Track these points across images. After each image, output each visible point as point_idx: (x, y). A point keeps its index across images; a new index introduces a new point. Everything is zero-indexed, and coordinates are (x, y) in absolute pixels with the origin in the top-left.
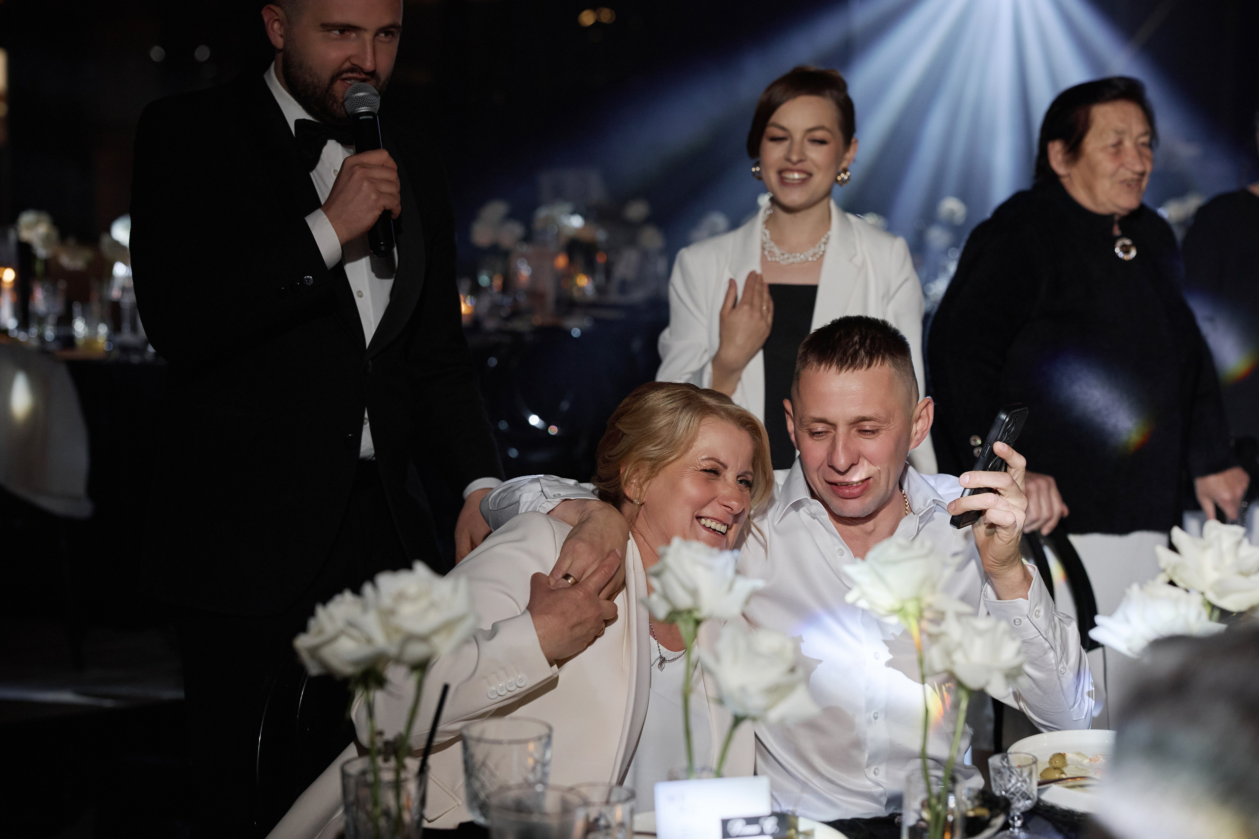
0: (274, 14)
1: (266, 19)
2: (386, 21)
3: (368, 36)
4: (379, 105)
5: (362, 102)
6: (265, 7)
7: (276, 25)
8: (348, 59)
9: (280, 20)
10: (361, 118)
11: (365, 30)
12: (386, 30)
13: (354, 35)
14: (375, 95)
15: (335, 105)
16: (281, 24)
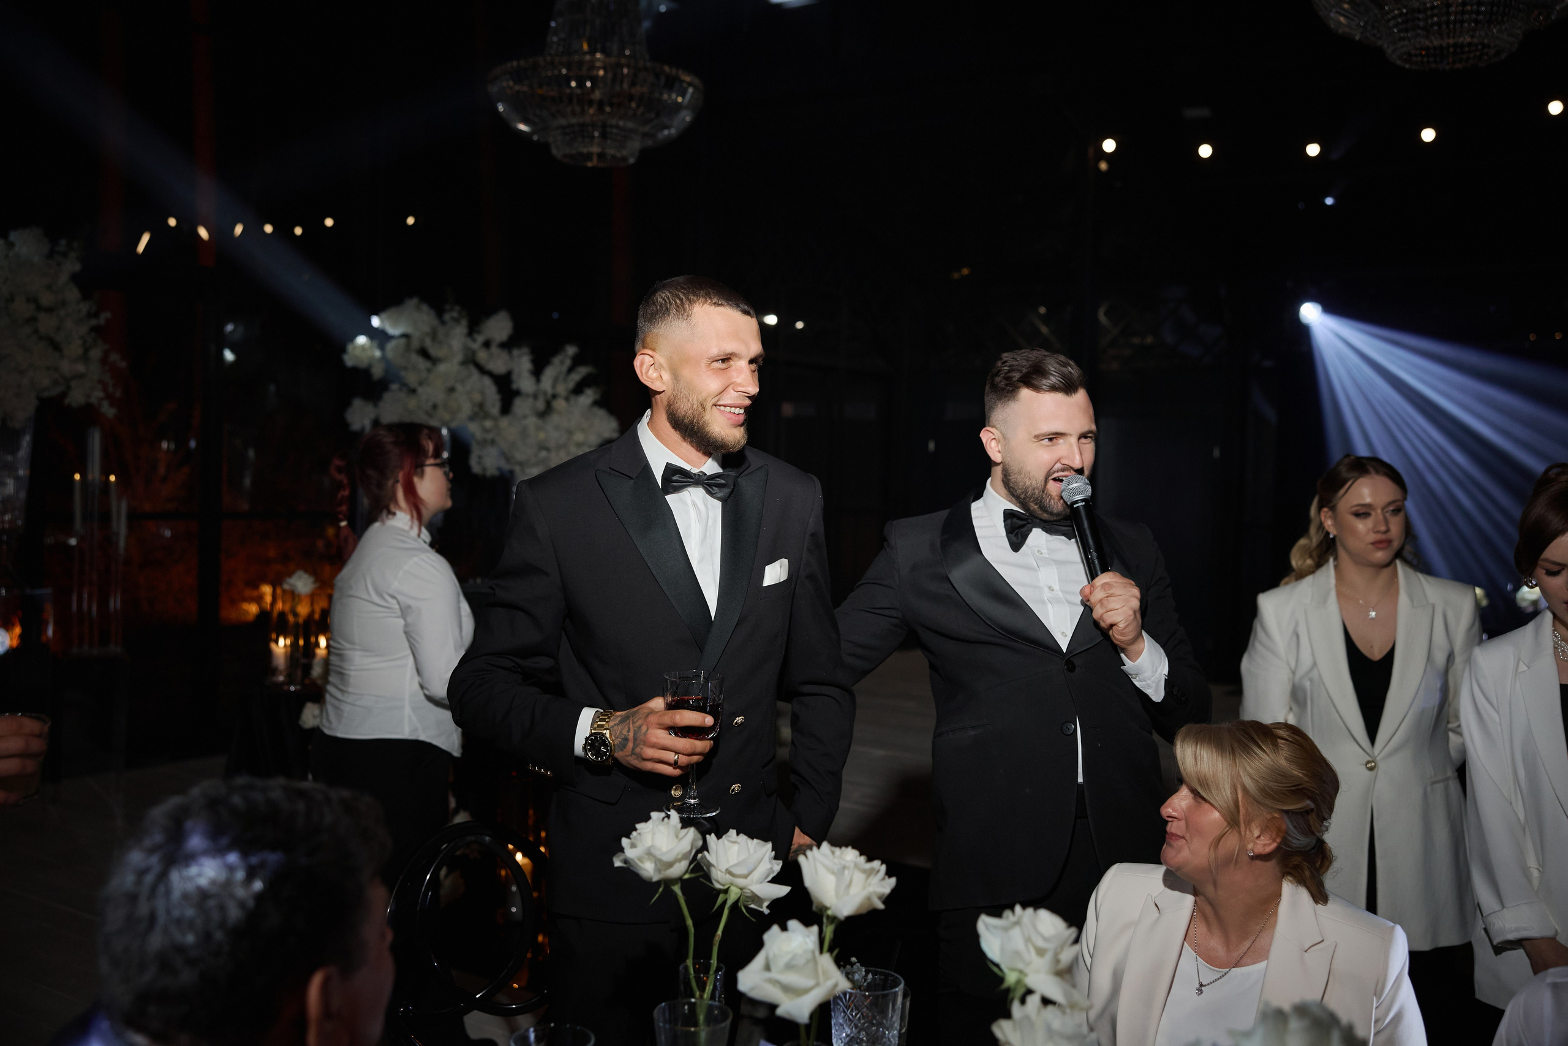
0: (992, 434)
1: (984, 441)
2: (1085, 429)
3: (1073, 440)
4: (1091, 491)
5: (1076, 491)
6: (984, 429)
7: (993, 444)
8: (1058, 460)
9: (997, 438)
10: (1075, 506)
11: (1071, 435)
12: (1083, 436)
13: (1061, 441)
14: (1087, 484)
15: (1052, 501)
16: (998, 442)
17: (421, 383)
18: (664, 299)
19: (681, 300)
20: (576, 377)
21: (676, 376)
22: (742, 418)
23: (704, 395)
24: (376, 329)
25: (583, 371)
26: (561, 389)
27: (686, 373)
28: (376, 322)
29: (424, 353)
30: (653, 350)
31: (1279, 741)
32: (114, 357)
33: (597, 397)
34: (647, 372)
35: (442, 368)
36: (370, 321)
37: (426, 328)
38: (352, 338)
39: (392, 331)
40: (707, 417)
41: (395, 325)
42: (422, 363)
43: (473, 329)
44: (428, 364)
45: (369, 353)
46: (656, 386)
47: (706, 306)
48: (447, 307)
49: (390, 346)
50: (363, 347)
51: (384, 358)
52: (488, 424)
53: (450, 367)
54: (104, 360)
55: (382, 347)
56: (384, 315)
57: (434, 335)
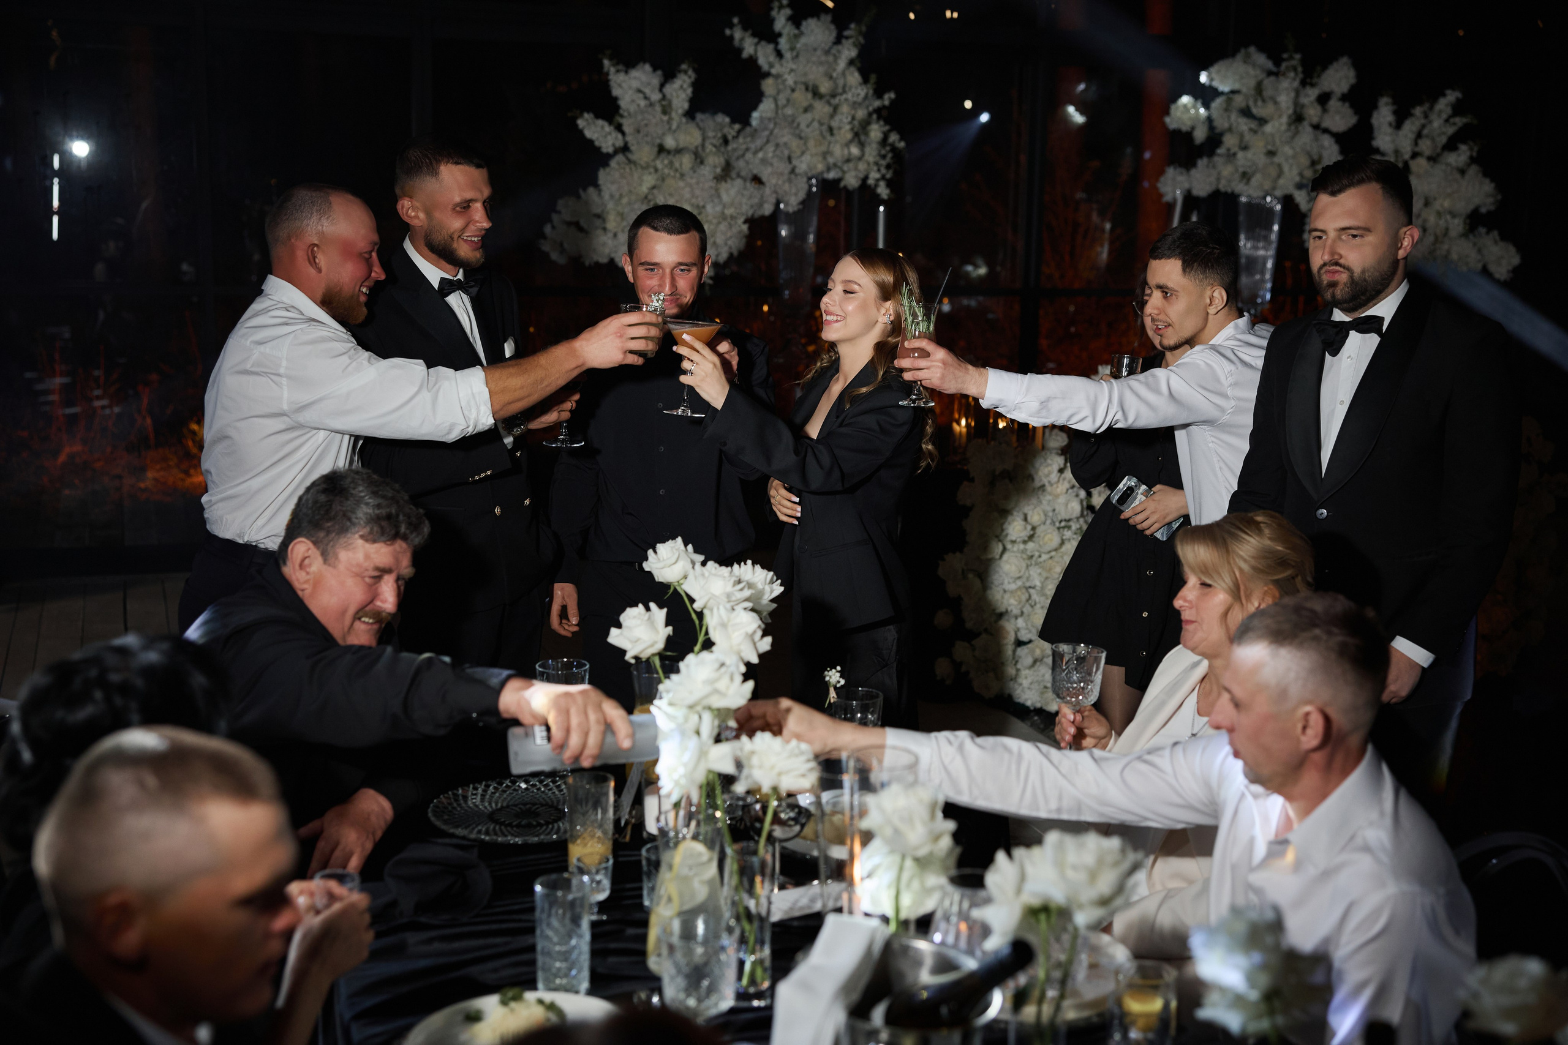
17: (1242, 147)
18: (416, 157)
19: (430, 160)
20: (1452, 128)
21: (428, 214)
22: (480, 244)
23: (452, 231)
24: (1204, 86)
25: (1465, 120)
26: (1427, 146)
27: (437, 215)
28: (1204, 77)
29: (1246, 113)
30: (411, 197)
31: (1262, 525)
32: (894, 137)
33: (1472, 153)
34: (407, 213)
35: (1268, 128)
36: (1197, 77)
37: (1252, 83)
38: (1174, 100)
39: (1224, 88)
40: (455, 245)
41: (1222, 80)
42: (1244, 125)
43: (1307, 81)
44: (1253, 125)
45: (1193, 115)
46: (415, 223)
47: (449, 165)
49: (1217, 103)
50: (1186, 109)
51: (1209, 119)
53: (1277, 126)
54: (884, 142)
55: (1207, 106)
56: (1213, 69)
57: (1259, 89)
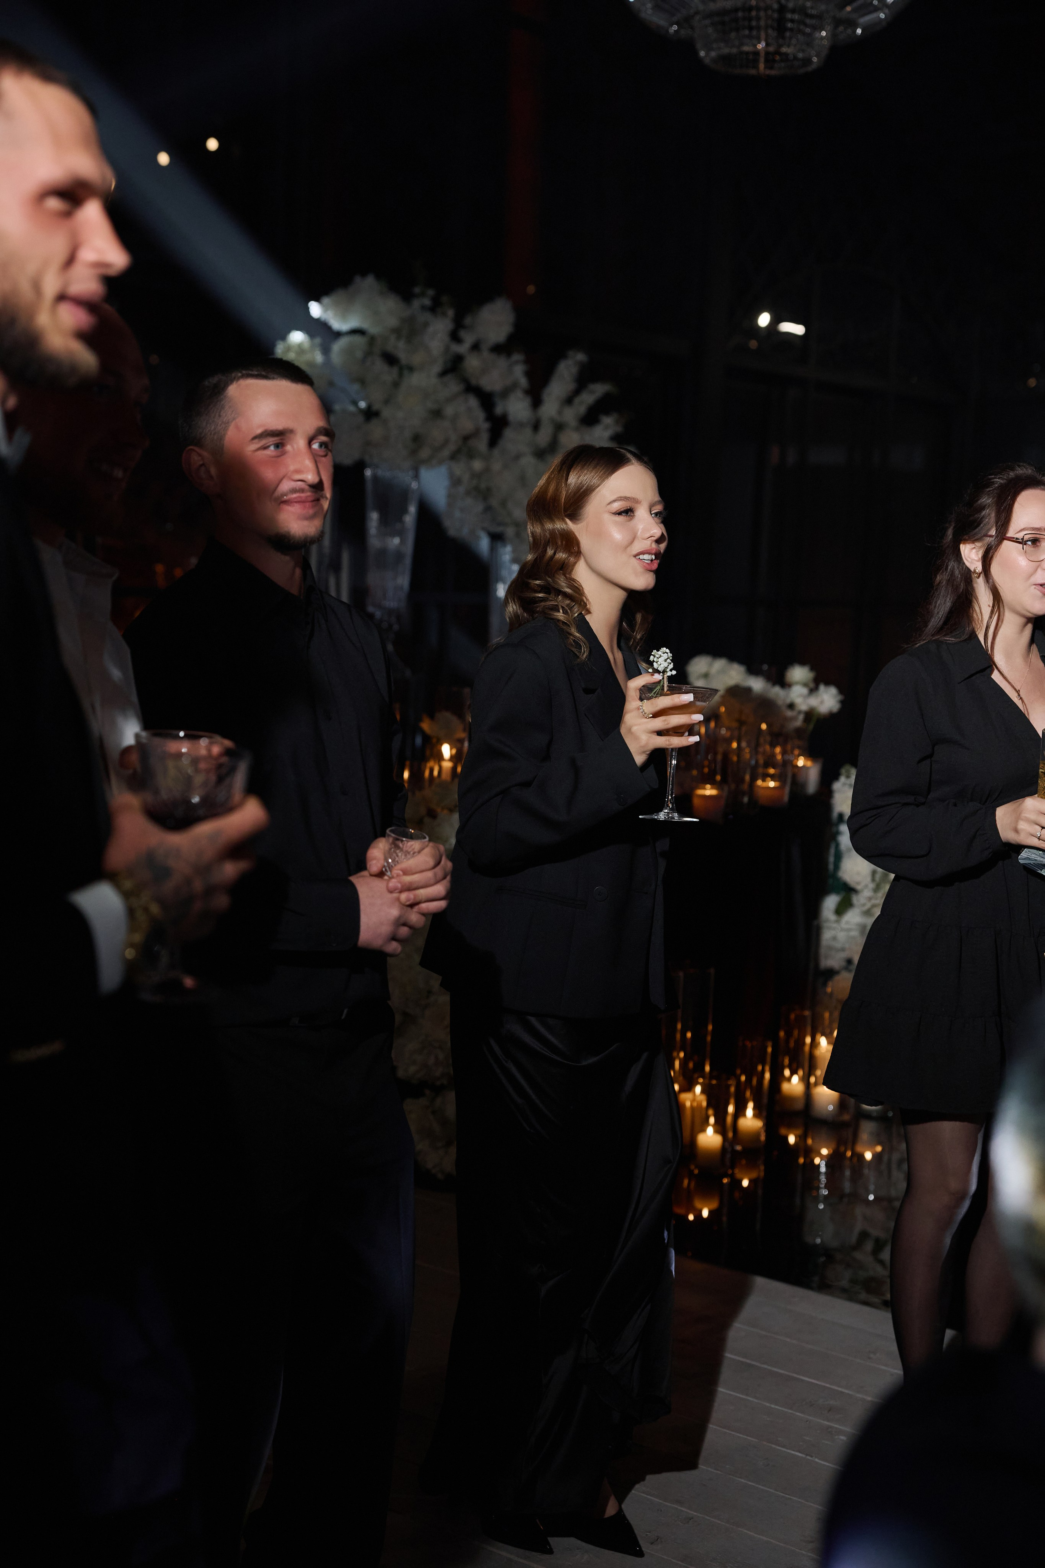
17: (387, 402)
20: (588, 398)
24: (318, 321)
25: (598, 390)
26: (570, 415)
28: (315, 309)
29: (390, 359)
33: (619, 429)
35: (416, 380)
36: (307, 309)
37: (391, 321)
38: (284, 337)
39: (337, 324)
41: (343, 315)
42: (387, 373)
43: (459, 324)
44: (396, 374)
45: (308, 357)
48: (417, 290)
49: (337, 347)
50: (300, 348)
51: (329, 365)
52: (477, 465)
53: (425, 379)
55: (326, 350)
56: (326, 300)
57: (404, 333)
